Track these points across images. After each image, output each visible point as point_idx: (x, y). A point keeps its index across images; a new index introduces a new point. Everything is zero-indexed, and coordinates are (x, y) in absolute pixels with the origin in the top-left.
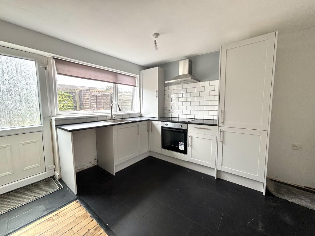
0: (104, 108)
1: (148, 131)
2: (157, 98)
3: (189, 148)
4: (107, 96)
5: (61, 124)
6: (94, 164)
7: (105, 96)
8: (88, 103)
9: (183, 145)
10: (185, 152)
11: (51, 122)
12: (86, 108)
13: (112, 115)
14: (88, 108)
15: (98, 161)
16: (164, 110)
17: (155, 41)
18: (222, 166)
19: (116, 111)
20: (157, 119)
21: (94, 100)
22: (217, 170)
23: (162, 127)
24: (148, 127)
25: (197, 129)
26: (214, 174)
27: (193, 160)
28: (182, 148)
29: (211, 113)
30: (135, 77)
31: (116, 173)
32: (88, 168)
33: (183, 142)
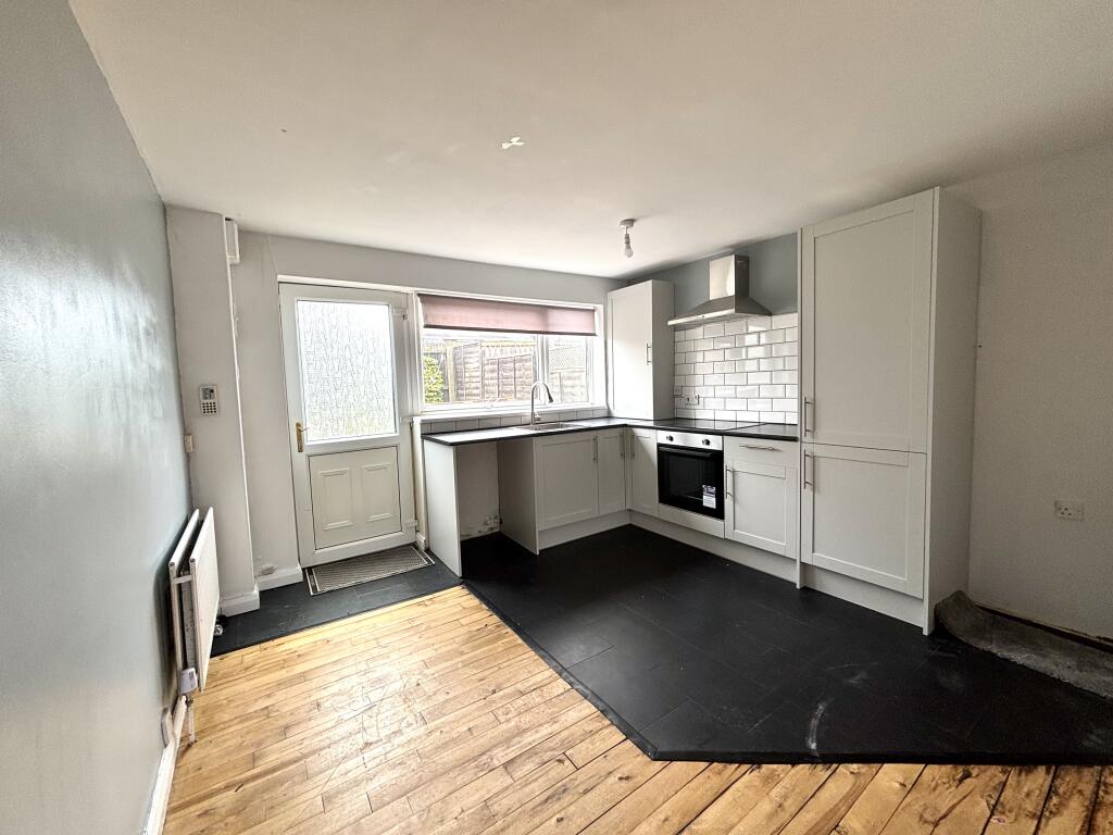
0: (518, 395)
1: (623, 455)
2: (651, 365)
3: (728, 502)
4: (526, 361)
5: (432, 431)
6: (492, 529)
7: (521, 361)
8: (478, 379)
9: (711, 493)
10: (718, 513)
11: (411, 428)
12: (472, 395)
13: (533, 413)
14: (478, 395)
15: (501, 522)
16: (674, 396)
17: (627, 237)
18: (813, 551)
19: (542, 405)
20: (651, 424)
21: (492, 371)
22: (803, 564)
23: (659, 445)
24: (623, 445)
25: (749, 450)
26: (794, 576)
27: (741, 535)
28: (709, 501)
29: (778, 405)
30: (594, 311)
31: (540, 551)
32: (479, 535)
33: (712, 486)
